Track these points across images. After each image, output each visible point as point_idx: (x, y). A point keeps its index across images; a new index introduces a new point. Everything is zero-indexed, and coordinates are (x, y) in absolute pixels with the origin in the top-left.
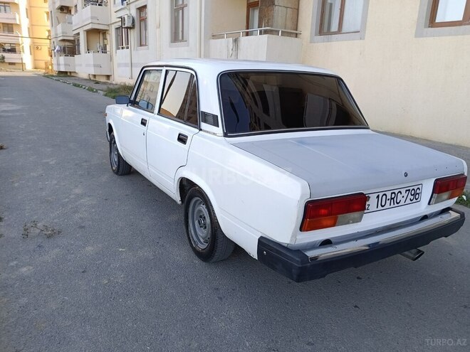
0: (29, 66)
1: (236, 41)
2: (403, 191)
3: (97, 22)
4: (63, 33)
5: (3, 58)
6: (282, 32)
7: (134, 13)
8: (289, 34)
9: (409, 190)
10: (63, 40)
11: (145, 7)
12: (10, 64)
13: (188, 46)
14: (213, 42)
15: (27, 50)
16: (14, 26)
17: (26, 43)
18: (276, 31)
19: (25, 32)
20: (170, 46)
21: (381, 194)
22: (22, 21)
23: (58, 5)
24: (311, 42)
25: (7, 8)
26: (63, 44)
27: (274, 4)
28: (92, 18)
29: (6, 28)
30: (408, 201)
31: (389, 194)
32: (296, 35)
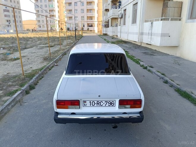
0: (96, 31)
1: (152, 23)
2: (104, 102)
3: (114, 15)
4: (105, 19)
5: (89, 29)
6: (171, 19)
7: (123, 12)
8: (176, 20)
9: (107, 102)
10: (105, 22)
11: (126, 9)
12: (91, 31)
13: (136, 25)
14: (145, 23)
15: (96, 25)
16: (93, 17)
17: (96, 23)
18: (168, 19)
19: (96, 20)
20: (131, 25)
21: (91, 102)
22: (95, 15)
23: (105, 9)
24: (186, 23)
25: (91, 11)
26: (105, 23)
27: (167, 7)
28: (113, 14)
29: (90, 18)
30: (107, 105)
31: (96, 102)
32: (180, 20)
